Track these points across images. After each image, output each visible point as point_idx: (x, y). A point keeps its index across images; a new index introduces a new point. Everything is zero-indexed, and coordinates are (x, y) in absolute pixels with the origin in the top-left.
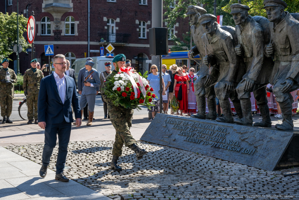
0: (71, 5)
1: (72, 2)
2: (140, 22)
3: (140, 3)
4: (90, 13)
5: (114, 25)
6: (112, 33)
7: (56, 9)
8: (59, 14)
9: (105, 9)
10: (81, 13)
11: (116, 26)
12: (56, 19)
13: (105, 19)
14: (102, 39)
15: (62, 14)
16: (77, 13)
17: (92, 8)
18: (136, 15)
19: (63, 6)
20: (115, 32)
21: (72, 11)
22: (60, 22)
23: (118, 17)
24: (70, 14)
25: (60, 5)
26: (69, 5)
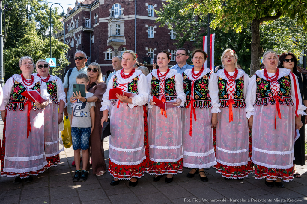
0: (125, 40)
1: (125, 38)
2: (171, 51)
3: (171, 38)
4: (136, 45)
5: (153, 53)
6: (152, 57)
7: (114, 43)
8: (117, 46)
9: (147, 43)
10: (131, 45)
11: (154, 53)
12: (115, 50)
13: (147, 49)
14: (145, 61)
15: (119, 46)
16: (128, 45)
17: (138, 42)
18: (168, 46)
19: (119, 41)
20: (153, 57)
21: (125, 44)
22: (118, 51)
23: (156, 48)
24: (124, 46)
25: (117, 41)
26: (123, 40)
